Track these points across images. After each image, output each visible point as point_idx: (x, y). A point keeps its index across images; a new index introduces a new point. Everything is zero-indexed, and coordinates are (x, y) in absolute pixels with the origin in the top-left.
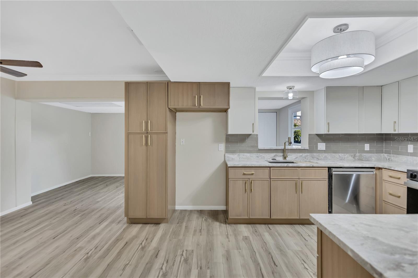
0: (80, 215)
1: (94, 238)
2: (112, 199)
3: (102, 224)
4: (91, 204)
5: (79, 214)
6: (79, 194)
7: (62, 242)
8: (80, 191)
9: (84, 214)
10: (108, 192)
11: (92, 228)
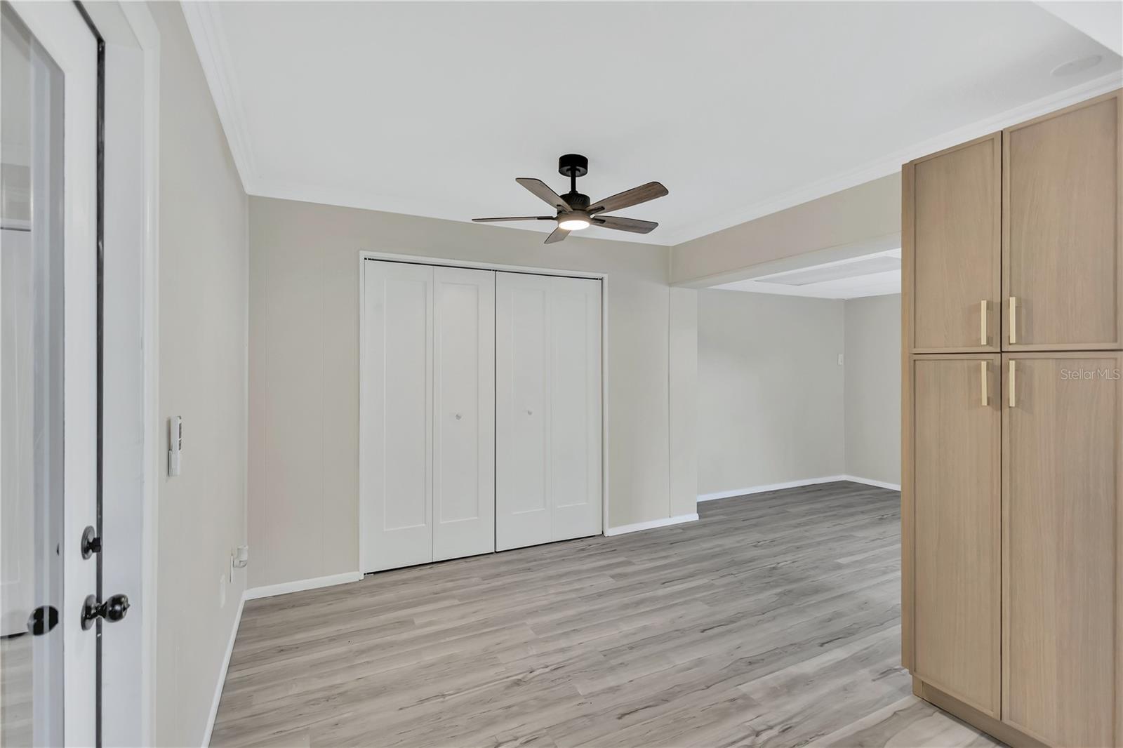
0: (779, 590)
1: (792, 686)
2: (885, 573)
3: (827, 651)
4: (817, 567)
5: (776, 586)
6: (799, 525)
7: (716, 652)
8: (804, 516)
9: (790, 591)
10: (879, 541)
11: (797, 649)
